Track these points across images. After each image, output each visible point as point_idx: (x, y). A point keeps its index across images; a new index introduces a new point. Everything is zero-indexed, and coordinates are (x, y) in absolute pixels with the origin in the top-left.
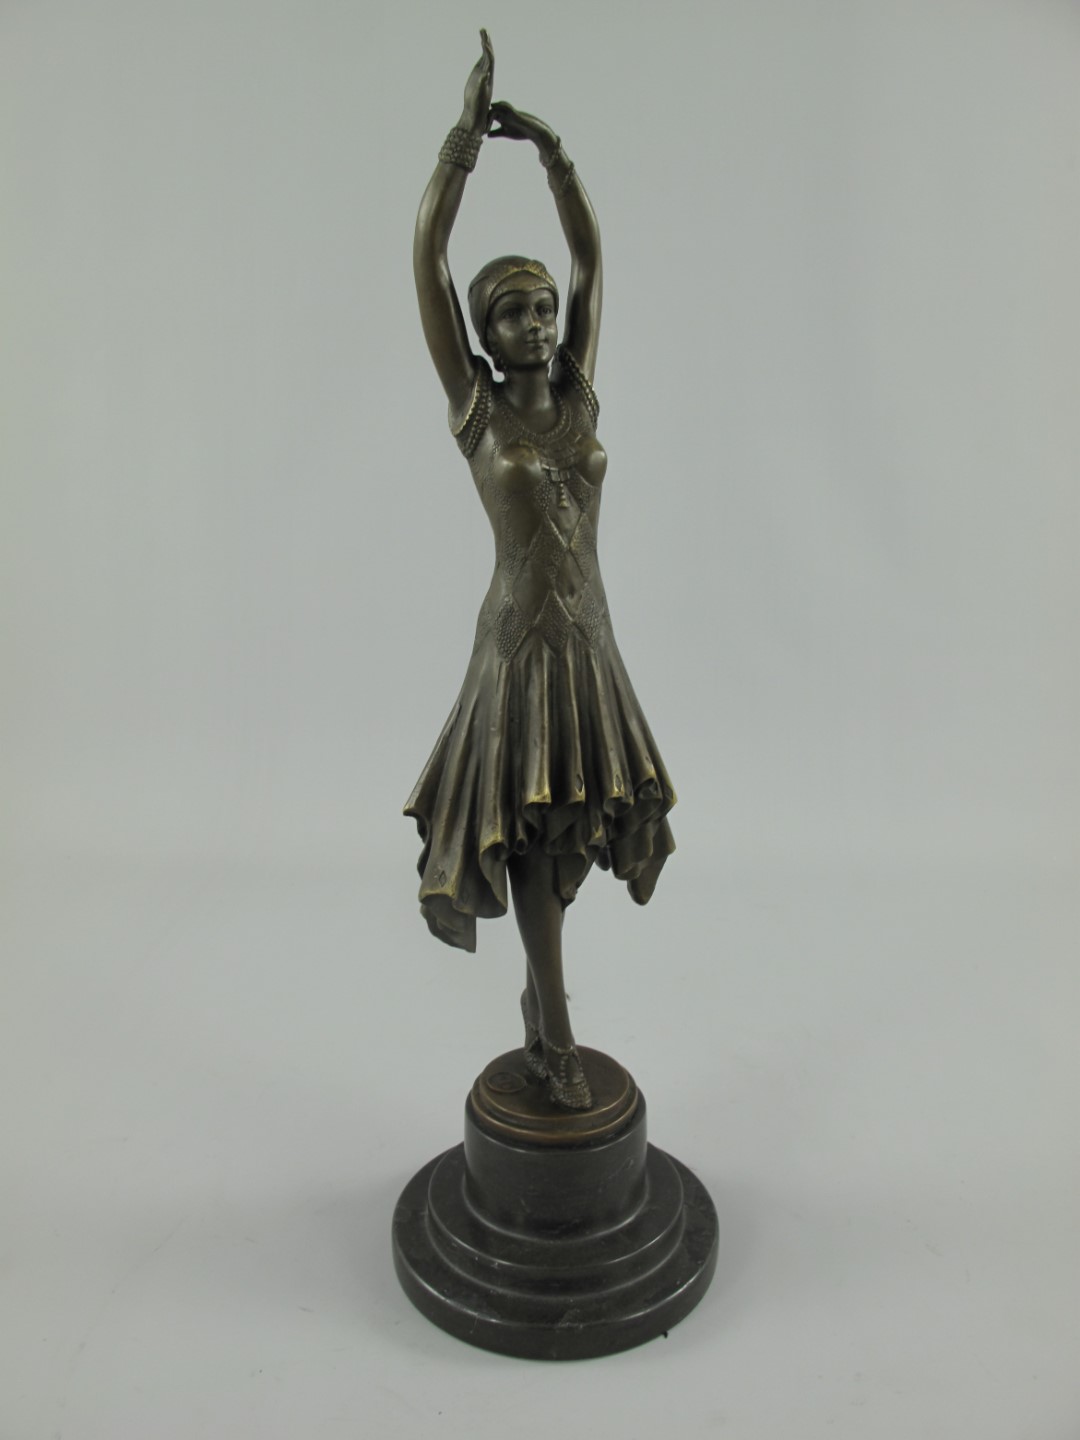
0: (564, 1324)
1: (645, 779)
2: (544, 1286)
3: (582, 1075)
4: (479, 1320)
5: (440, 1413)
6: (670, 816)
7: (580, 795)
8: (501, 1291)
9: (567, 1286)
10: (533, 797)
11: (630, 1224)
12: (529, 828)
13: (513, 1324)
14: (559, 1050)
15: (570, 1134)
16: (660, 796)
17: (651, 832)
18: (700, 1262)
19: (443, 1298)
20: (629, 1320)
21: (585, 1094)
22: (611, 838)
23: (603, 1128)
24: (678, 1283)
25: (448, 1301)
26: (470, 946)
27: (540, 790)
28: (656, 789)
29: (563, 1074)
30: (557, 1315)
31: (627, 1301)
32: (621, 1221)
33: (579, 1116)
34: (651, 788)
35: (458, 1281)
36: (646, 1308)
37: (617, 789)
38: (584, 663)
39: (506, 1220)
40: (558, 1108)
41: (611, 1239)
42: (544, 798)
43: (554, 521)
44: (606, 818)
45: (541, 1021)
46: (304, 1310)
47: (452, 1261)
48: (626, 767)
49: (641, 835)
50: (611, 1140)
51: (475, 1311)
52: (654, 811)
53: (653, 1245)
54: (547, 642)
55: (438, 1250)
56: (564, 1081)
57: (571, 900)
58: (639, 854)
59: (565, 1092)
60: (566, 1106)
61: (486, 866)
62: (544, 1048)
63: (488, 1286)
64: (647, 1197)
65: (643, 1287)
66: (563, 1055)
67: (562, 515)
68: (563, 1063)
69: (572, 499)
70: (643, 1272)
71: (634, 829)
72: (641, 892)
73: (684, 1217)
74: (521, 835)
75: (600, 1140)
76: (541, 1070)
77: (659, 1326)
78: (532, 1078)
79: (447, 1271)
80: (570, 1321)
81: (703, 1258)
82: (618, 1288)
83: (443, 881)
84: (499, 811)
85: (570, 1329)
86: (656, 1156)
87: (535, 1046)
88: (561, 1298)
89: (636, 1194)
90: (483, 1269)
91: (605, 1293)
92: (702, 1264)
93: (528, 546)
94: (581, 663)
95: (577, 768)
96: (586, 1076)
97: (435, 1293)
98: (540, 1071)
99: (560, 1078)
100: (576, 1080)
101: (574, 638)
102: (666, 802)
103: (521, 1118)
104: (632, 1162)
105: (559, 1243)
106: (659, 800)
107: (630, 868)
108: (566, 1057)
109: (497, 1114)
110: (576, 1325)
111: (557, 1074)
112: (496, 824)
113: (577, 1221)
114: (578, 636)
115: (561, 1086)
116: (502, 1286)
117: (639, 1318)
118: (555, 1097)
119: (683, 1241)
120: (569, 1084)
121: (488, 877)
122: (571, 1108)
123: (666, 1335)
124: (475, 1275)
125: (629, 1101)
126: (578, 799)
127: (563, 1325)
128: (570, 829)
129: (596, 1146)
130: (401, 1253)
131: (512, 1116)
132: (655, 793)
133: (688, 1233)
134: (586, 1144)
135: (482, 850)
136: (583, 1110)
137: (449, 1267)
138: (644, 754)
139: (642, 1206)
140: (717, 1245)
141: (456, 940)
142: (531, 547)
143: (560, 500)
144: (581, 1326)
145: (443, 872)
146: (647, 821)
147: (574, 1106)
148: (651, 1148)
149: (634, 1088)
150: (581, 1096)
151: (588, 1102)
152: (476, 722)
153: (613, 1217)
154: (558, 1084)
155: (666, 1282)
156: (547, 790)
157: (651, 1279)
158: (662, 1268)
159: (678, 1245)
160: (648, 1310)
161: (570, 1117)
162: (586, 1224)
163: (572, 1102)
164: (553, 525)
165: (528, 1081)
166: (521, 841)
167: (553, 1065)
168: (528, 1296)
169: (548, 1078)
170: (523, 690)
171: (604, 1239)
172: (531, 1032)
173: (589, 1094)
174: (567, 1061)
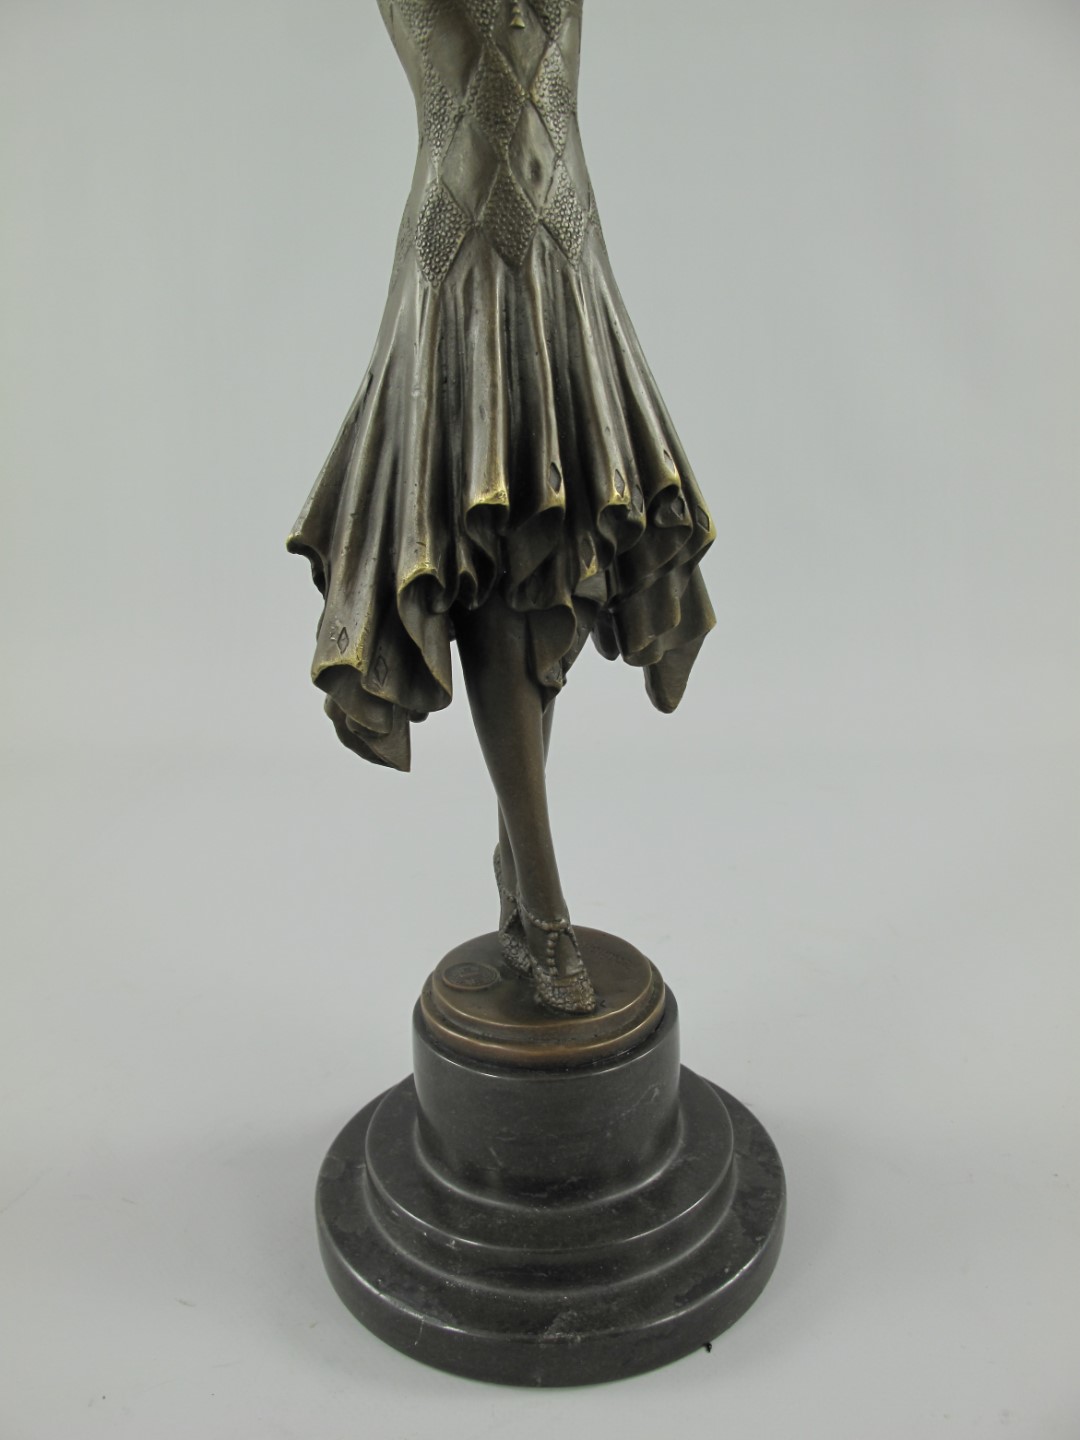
0: (552, 1335)
1: (664, 485)
2: (523, 1275)
3: (581, 962)
4: (425, 1326)
6: (705, 565)
7: (557, 496)
8: (461, 1281)
9: (560, 1276)
10: (477, 497)
11: (655, 1183)
12: (477, 557)
13: (478, 1334)
14: (545, 925)
15: (561, 1050)
16: (689, 521)
17: (677, 590)
18: (759, 1239)
19: (376, 1292)
20: (652, 1328)
21: (585, 990)
22: (614, 593)
23: (612, 1041)
24: (727, 1270)
25: (382, 1296)
26: (402, 763)
27: (490, 482)
28: (682, 510)
29: (551, 961)
30: (541, 1319)
31: (649, 1299)
32: (642, 1180)
33: (572, 1022)
34: (674, 508)
35: (401, 1266)
36: (678, 1309)
37: (617, 489)
38: (560, 290)
39: (473, 1177)
40: (545, 1012)
41: (627, 1206)
42: (497, 496)
43: (502, 48)
44: (604, 549)
45: (518, 885)
46: (185, 1303)
47: (394, 1237)
48: (633, 464)
49: (661, 588)
50: (624, 1058)
51: (421, 1312)
52: (680, 547)
53: (689, 1213)
54: (498, 251)
55: (375, 1220)
56: (553, 971)
57: (556, 690)
58: (660, 624)
59: (554, 988)
60: (557, 1009)
61: (411, 617)
62: (524, 922)
63: (442, 1274)
64: (681, 1142)
65: (675, 1275)
66: (550, 931)
67: (517, 41)
68: (550, 943)
69: (531, 15)
70: (674, 1253)
71: (651, 578)
72: (665, 692)
73: (736, 1171)
74: (464, 565)
75: (607, 1058)
76: (522, 958)
77: (697, 1335)
78: (510, 970)
79: (385, 1251)
80: (562, 1330)
81: (764, 1232)
82: (635, 1279)
83: (343, 643)
84: (426, 524)
85: (561, 1342)
86: (692, 1083)
87: (513, 925)
88: (551, 1295)
89: (665, 1139)
90: (434, 1250)
91: (616, 1286)
92: (763, 1241)
93: (464, 92)
94: (554, 289)
95: (551, 453)
96: (586, 964)
97: (367, 1284)
98: (520, 960)
99: (547, 967)
100: (571, 970)
101: (542, 245)
102: (697, 539)
103: (489, 1026)
104: (657, 1092)
105: (548, 1211)
106: (688, 528)
107: (647, 643)
108: (554, 935)
109: (456, 1023)
110: (571, 1336)
111: (542, 962)
112: (423, 544)
113: (574, 1179)
114: (547, 243)
115: (549, 978)
116: (461, 1275)
117: (666, 1324)
118: (540, 995)
119: (733, 1208)
120: (561, 976)
121: (416, 638)
122: (563, 1011)
123: (708, 1348)
124: (424, 1258)
125: (653, 1001)
126: (555, 504)
127: (551, 1337)
128: (546, 568)
129: (601, 1067)
130: (323, 1223)
131: (473, 1023)
132: (681, 517)
133: (742, 1196)
134: (585, 1064)
135: (400, 588)
136: (581, 1013)
137: (388, 1245)
138: (661, 446)
139: (674, 1155)
140: (783, 1211)
141: (378, 749)
142: (468, 94)
143: (511, 16)
144: (579, 1338)
145: (344, 629)
146: (669, 567)
147: (568, 1007)
148: (685, 1070)
149: (658, 982)
150: (577, 992)
151: (589, 1002)
152: (391, 392)
153: (630, 1172)
154: (544, 977)
155: (709, 1269)
156: (502, 487)
157: (685, 1266)
158: (703, 1249)
159: (726, 1212)
160: (681, 1313)
161: (560, 1024)
162: (591, 1182)
163: (565, 1003)
164: (503, 58)
165: (502, 975)
166: (465, 576)
167: (536, 950)
168: (499, 1291)
169: (531, 968)
170: (462, 327)
171: (616, 1205)
172: (508, 903)
173: (592, 991)
174: (557, 941)
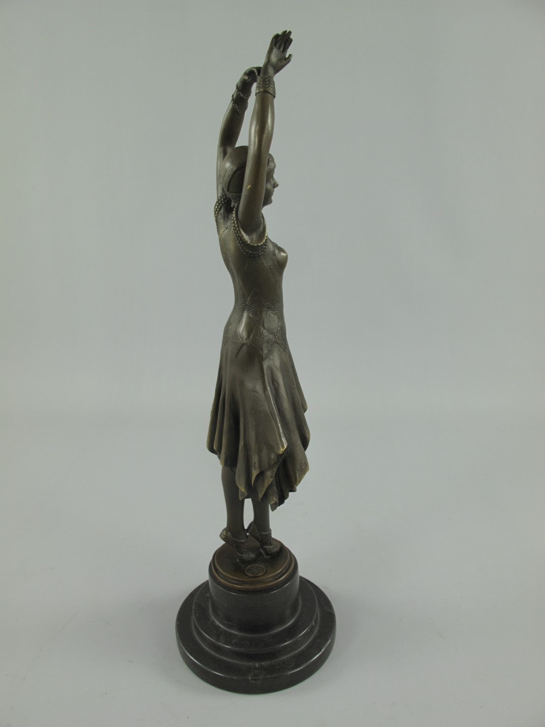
5: (188, 718)
46: (130, 661)
